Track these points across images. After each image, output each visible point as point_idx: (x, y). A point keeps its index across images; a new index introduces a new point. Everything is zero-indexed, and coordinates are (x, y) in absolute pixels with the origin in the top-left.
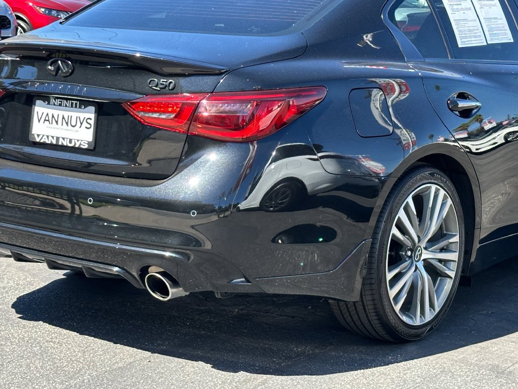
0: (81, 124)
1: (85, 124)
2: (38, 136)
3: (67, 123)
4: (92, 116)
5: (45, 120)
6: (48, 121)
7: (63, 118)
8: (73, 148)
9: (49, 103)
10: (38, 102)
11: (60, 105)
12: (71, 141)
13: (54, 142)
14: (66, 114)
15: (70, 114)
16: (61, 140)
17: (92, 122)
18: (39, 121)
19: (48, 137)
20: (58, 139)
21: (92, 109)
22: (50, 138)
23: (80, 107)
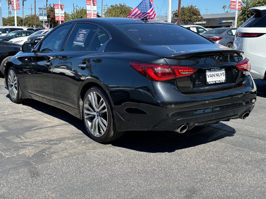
0: (222, 75)
1: (223, 75)
2: (209, 82)
3: (218, 76)
4: (224, 72)
5: (210, 76)
6: (212, 76)
7: (216, 74)
8: (221, 83)
9: (211, 71)
10: (207, 71)
11: (215, 70)
12: (219, 81)
13: (214, 83)
14: (217, 73)
15: (218, 72)
16: (216, 81)
17: (224, 74)
18: (208, 77)
19: (212, 82)
20: (215, 81)
21: (224, 69)
22: (213, 82)
23: (221, 70)
